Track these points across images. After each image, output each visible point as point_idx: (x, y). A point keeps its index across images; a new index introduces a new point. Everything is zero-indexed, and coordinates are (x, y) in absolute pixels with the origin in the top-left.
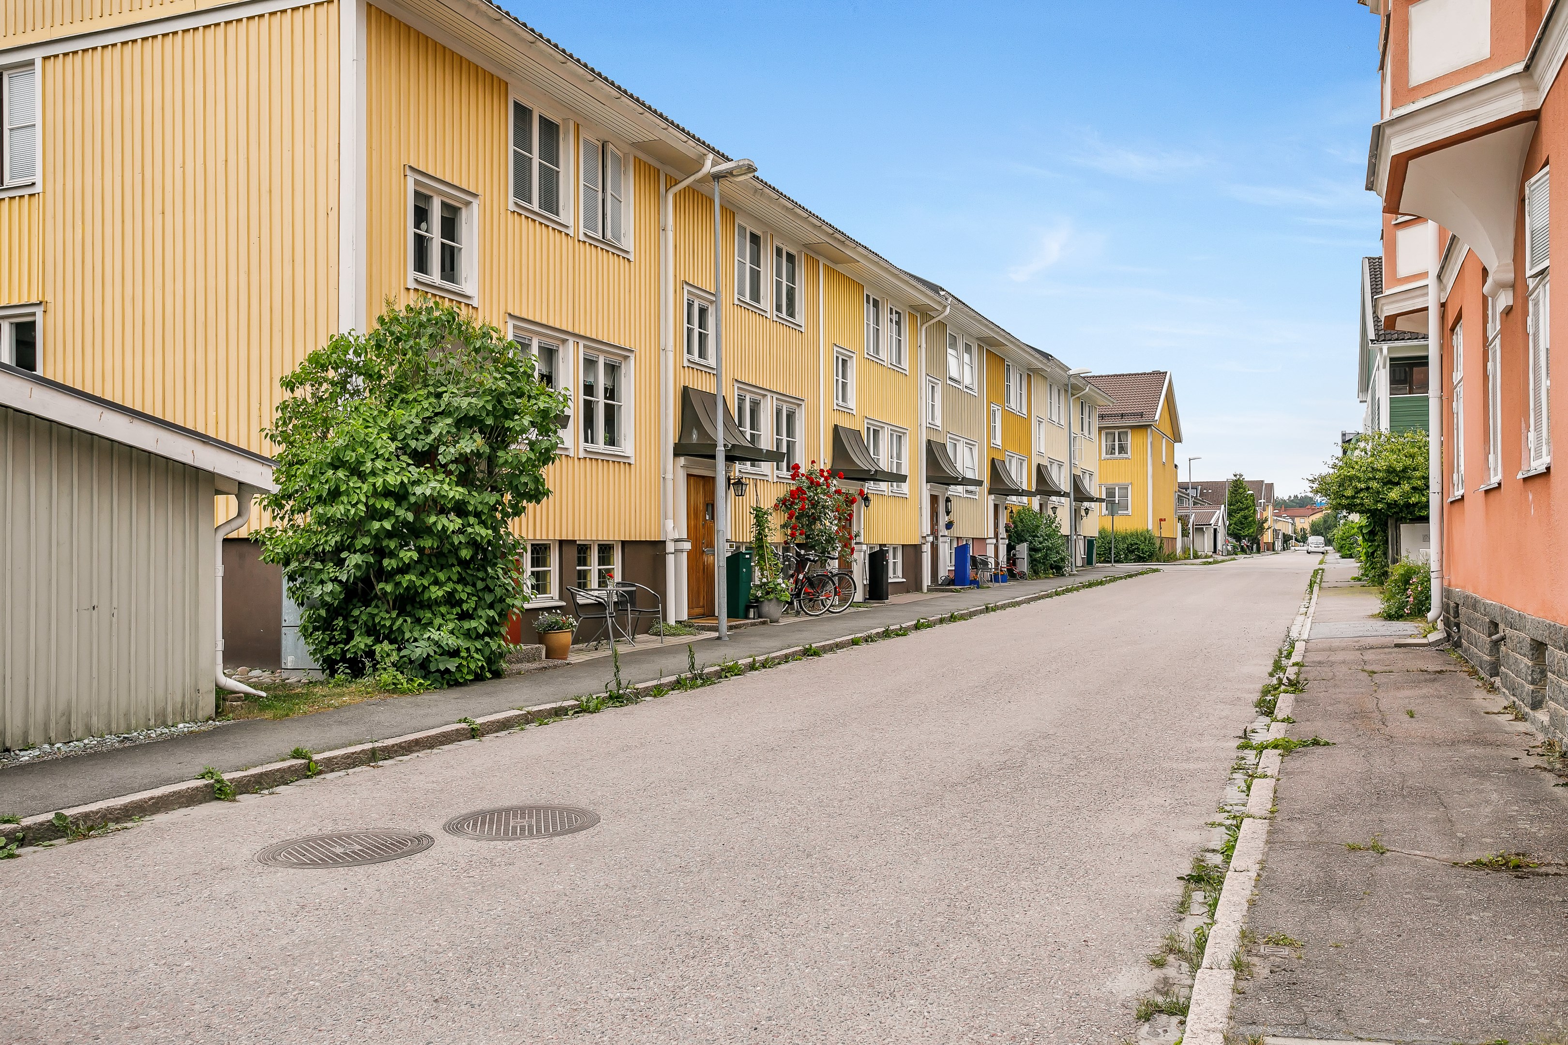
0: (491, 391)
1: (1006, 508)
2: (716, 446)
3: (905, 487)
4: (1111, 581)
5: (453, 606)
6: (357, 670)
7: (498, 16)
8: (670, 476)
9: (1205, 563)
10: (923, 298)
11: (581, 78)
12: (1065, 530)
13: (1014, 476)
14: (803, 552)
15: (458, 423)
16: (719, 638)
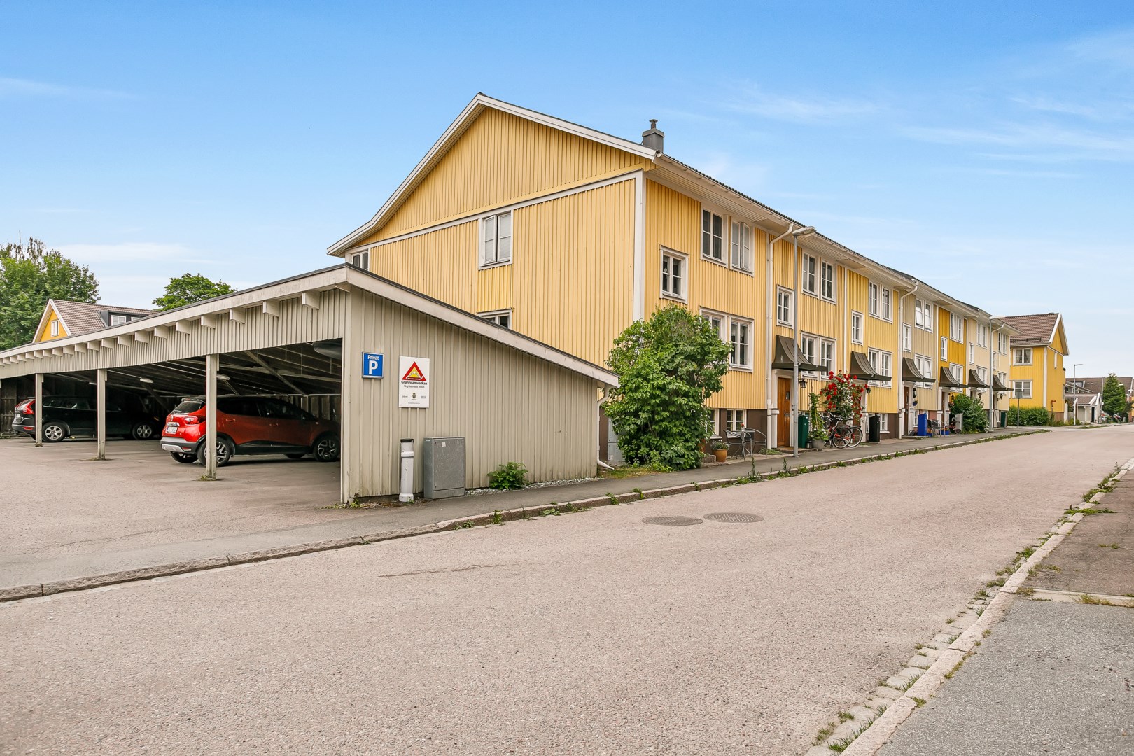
0: (700, 344)
1: (949, 394)
2: (793, 364)
3: (890, 383)
4: (1015, 436)
5: (681, 436)
6: (642, 461)
7: (700, 177)
8: (770, 379)
9: (1083, 428)
10: (901, 283)
11: (734, 197)
12: (986, 407)
13: (954, 376)
14: (835, 416)
15: (686, 358)
16: (794, 456)
